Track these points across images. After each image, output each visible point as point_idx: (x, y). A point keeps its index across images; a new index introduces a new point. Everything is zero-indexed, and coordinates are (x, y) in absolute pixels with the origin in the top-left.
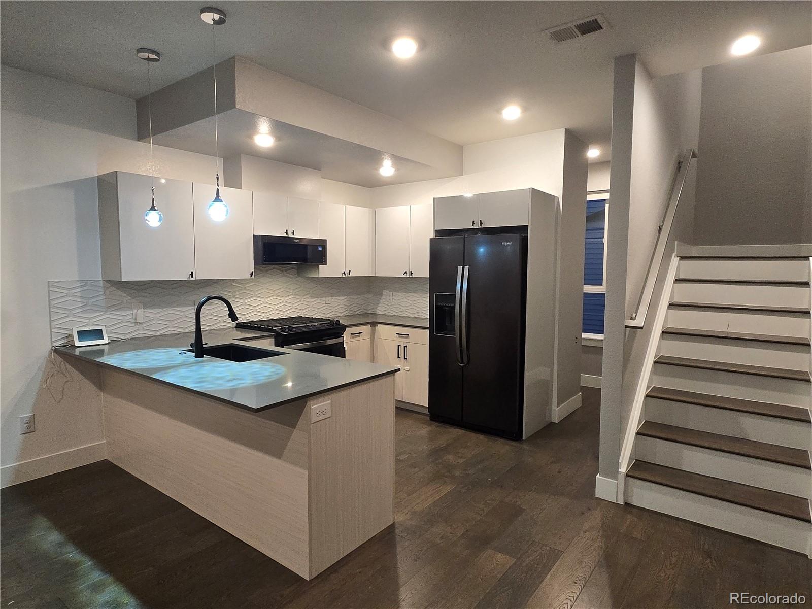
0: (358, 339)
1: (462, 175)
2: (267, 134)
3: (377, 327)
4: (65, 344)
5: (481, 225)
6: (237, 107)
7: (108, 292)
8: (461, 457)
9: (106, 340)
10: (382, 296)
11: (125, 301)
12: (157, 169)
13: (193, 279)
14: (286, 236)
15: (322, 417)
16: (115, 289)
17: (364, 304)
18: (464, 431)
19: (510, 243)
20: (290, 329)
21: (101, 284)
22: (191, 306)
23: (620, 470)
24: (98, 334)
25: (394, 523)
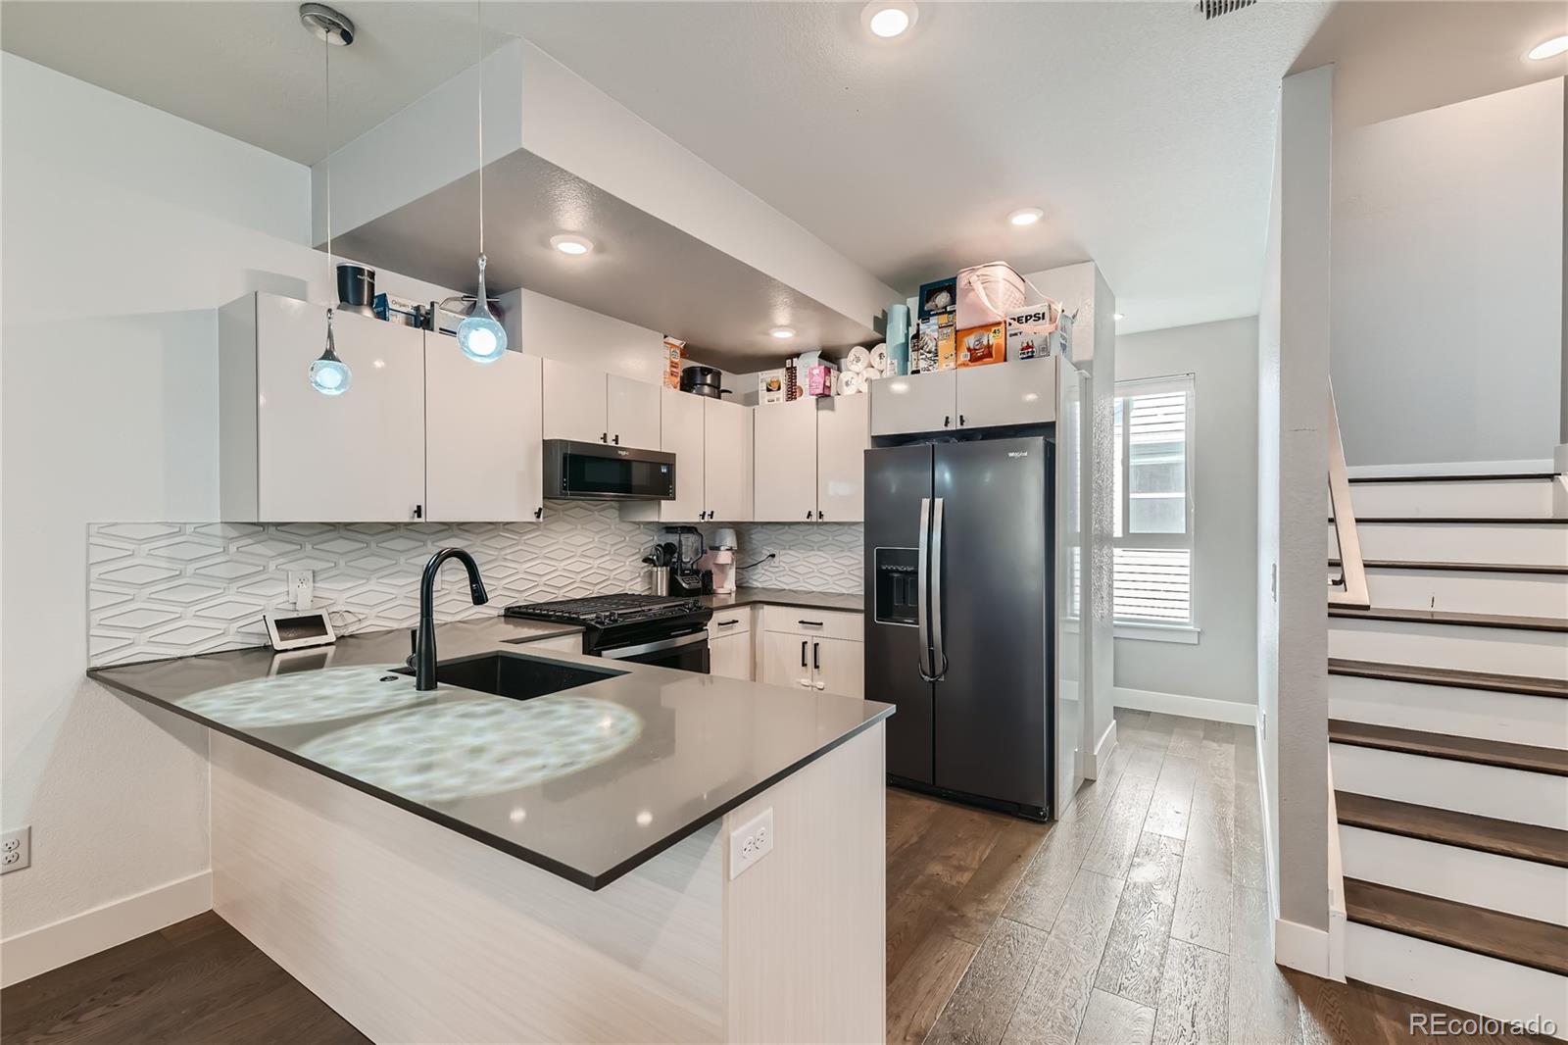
0: (730, 632)
2: (580, 233)
3: (761, 610)
5: (962, 424)
7: (233, 548)
11: (272, 566)
13: (422, 520)
14: (604, 443)
16: (250, 542)
19: (1025, 454)
20: (613, 617)
21: (218, 530)
23: (1331, 908)
24: (316, 624)
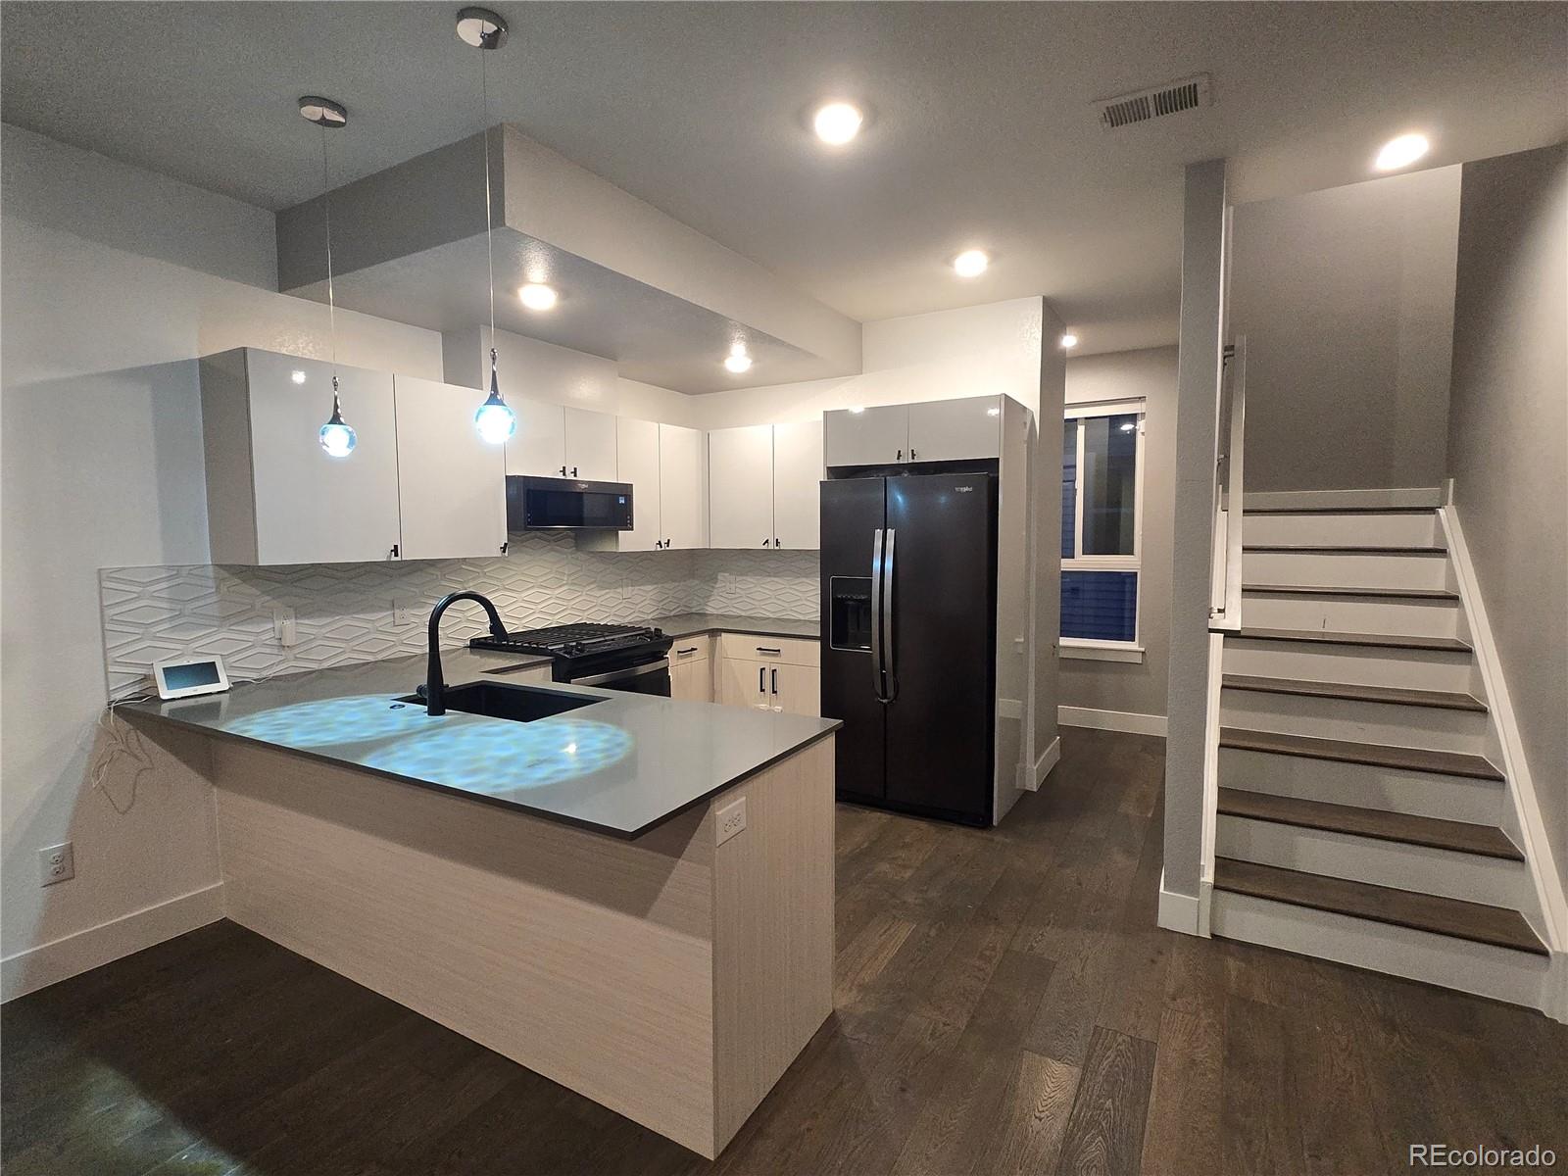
0: (688, 659)
1: (860, 372)
2: (544, 284)
3: (718, 638)
4: (137, 696)
5: (913, 458)
6: (507, 225)
7: (224, 588)
8: (905, 867)
9: (224, 684)
10: (715, 583)
11: (258, 606)
12: (317, 347)
13: (398, 559)
14: (563, 477)
15: (734, 830)
16: (240, 581)
17: (686, 597)
18: (889, 816)
19: (971, 489)
20: (581, 648)
21: (210, 571)
22: (388, 610)
23: (1202, 879)
24: (207, 672)
25: (834, 1011)
